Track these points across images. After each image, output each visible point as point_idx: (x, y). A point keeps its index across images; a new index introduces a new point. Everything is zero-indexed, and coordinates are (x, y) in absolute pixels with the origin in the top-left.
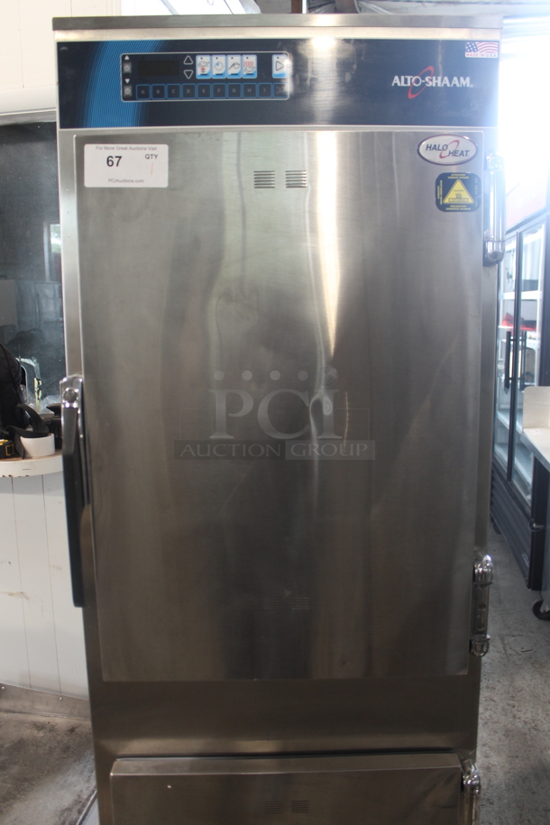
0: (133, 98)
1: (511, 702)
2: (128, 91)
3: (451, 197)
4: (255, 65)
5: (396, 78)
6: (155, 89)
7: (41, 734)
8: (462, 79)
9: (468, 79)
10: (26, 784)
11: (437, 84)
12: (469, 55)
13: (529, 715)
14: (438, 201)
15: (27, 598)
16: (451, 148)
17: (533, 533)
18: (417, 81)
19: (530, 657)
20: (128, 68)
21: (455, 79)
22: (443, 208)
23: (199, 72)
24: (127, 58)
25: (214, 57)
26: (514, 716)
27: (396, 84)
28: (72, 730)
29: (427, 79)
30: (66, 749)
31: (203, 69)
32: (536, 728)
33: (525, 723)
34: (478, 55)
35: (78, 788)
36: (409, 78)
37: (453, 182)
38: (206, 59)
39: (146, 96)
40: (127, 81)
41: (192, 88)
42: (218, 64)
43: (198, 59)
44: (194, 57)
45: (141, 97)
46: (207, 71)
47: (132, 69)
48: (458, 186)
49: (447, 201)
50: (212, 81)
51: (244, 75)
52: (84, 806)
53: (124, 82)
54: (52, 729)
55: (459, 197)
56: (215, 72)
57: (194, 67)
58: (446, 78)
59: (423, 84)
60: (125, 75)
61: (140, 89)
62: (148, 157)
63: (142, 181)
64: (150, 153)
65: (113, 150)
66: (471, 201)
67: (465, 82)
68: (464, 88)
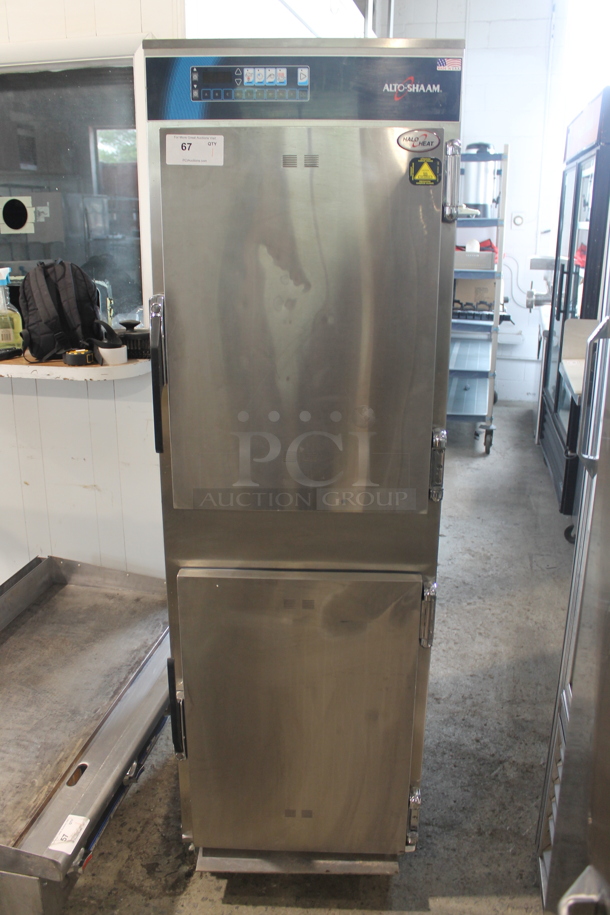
0: (199, 99)
1: (527, 607)
2: (196, 93)
3: (420, 175)
4: (285, 75)
5: (386, 85)
6: (215, 92)
7: (112, 601)
8: (434, 86)
9: (438, 86)
10: (103, 634)
11: (415, 89)
12: (439, 68)
13: (541, 617)
14: (410, 178)
15: (99, 490)
16: (421, 140)
17: (567, 461)
18: (401, 88)
19: (553, 573)
20: (196, 77)
21: (429, 86)
22: (414, 182)
23: (246, 80)
24: (195, 69)
25: (256, 70)
26: (527, 618)
27: (386, 90)
28: (138, 600)
29: (409, 86)
30: (134, 612)
31: (249, 78)
32: (544, 628)
33: (536, 623)
34: (446, 68)
35: (145, 638)
36: (395, 86)
37: (422, 164)
38: (251, 71)
39: (208, 98)
40: (195, 86)
41: (241, 92)
42: (259, 75)
43: (245, 71)
44: (242, 69)
45: (205, 98)
46: (251, 79)
47: (199, 78)
48: (425, 168)
49: (417, 178)
50: (255, 87)
51: (277, 83)
52: (149, 649)
53: (193, 87)
54: (121, 598)
55: (425, 175)
56: (257, 80)
57: (242, 77)
58: (422, 86)
59: (405, 91)
60: (194, 82)
61: (204, 92)
62: (209, 144)
63: (205, 161)
64: (211, 141)
65: (186, 139)
66: (434, 178)
67: (437, 88)
68: (435, 93)
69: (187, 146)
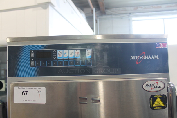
0: (34, 66)
2: (33, 63)
3: (156, 104)
4: (79, 53)
5: (132, 57)
6: (42, 62)
8: (155, 56)
9: (157, 56)
11: (146, 58)
12: (157, 48)
14: (151, 106)
16: (155, 85)
18: (139, 58)
20: (33, 55)
21: (153, 56)
22: (153, 108)
23: (58, 56)
24: (32, 51)
25: (64, 51)
27: (132, 59)
29: (143, 57)
31: (60, 55)
34: (160, 47)
36: (136, 56)
37: (156, 98)
38: (61, 51)
39: (39, 65)
40: (32, 59)
41: (56, 62)
42: (65, 53)
43: (58, 51)
44: (57, 51)
45: (37, 65)
46: (61, 56)
47: (34, 55)
48: (158, 100)
49: (154, 106)
50: (63, 59)
51: (75, 57)
53: (31, 60)
55: (159, 104)
56: (64, 56)
57: (56, 54)
58: (149, 56)
59: (142, 58)
60: (32, 58)
61: (37, 62)
62: (38, 92)
63: (36, 101)
64: (39, 90)
65: (25, 89)
66: (163, 105)
67: (157, 57)
68: (156, 59)
69: (25, 93)
